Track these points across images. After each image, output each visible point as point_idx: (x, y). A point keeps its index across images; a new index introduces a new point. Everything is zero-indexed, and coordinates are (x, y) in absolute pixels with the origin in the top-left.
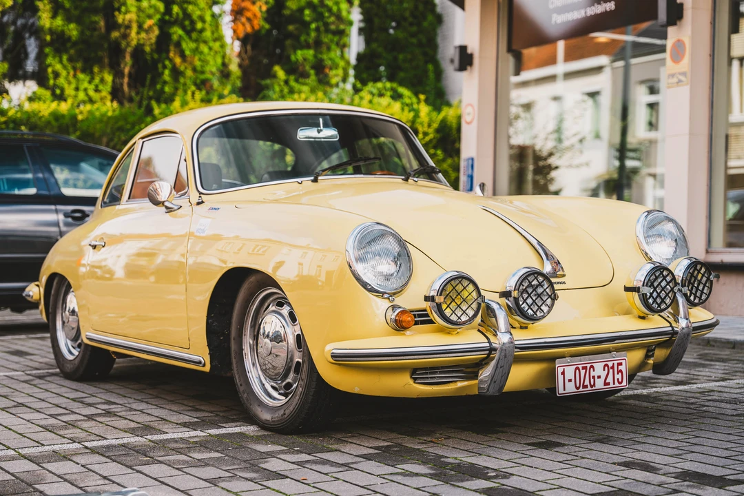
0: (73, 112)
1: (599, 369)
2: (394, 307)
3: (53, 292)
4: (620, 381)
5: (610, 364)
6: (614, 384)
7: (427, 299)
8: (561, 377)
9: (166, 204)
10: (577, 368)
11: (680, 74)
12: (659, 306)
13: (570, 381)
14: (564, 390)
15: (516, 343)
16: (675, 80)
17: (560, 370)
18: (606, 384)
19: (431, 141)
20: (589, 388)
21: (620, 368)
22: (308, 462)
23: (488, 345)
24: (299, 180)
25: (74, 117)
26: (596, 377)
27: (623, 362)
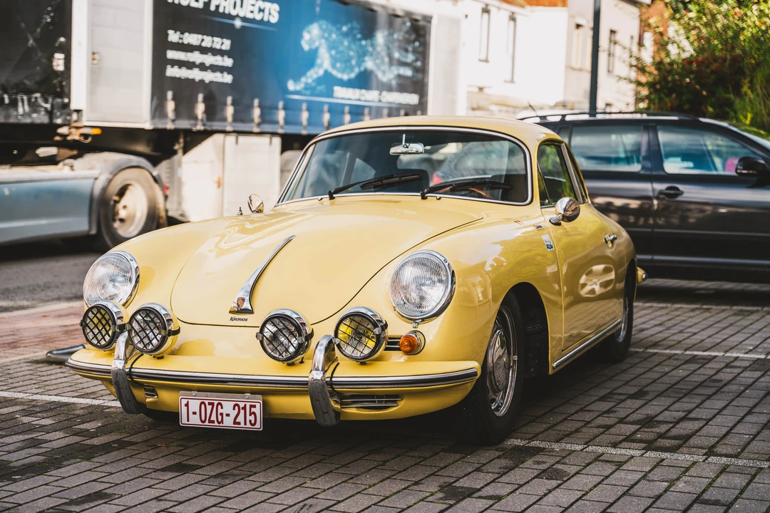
1: (228, 407)
4: (253, 422)
5: (242, 405)
6: (245, 424)
8: (184, 409)
10: (203, 403)
12: (281, 354)
13: (195, 413)
14: (188, 421)
17: (184, 402)
18: (235, 423)
20: (216, 424)
21: (253, 410)
26: (224, 415)
27: (258, 405)
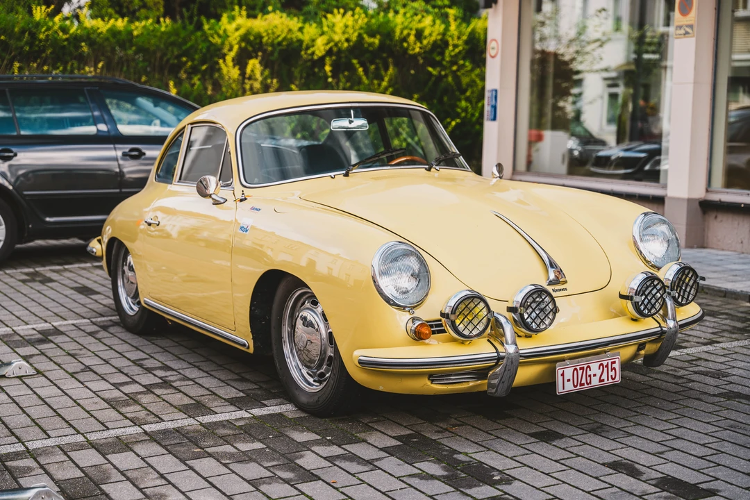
0: (129, 29)
1: (595, 368)
2: (414, 319)
3: (114, 252)
4: (613, 377)
5: (605, 363)
6: (608, 380)
7: (443, 315)
8: (560, 378)
9: (213, 196)
10: (576, 369)
11: (687, 26)
12: (649, 311)
13: (569, 380)
14: (564, 389)
15: (521, 352)
16: (682, 31)
17: (560, 372)
18: (601, 381)
19: (460, 52)
20: (586, 386)
21: (614, 365)
22: (338, 457)
23: (496, 354)
24: (332, 174)
25: (130, 33)
26: (592, 376)
27: (617, 360)
